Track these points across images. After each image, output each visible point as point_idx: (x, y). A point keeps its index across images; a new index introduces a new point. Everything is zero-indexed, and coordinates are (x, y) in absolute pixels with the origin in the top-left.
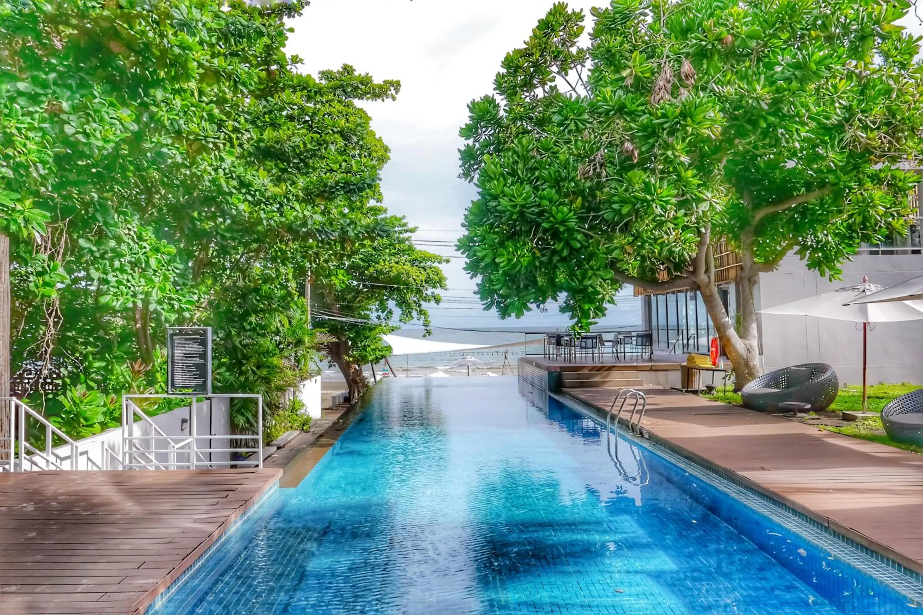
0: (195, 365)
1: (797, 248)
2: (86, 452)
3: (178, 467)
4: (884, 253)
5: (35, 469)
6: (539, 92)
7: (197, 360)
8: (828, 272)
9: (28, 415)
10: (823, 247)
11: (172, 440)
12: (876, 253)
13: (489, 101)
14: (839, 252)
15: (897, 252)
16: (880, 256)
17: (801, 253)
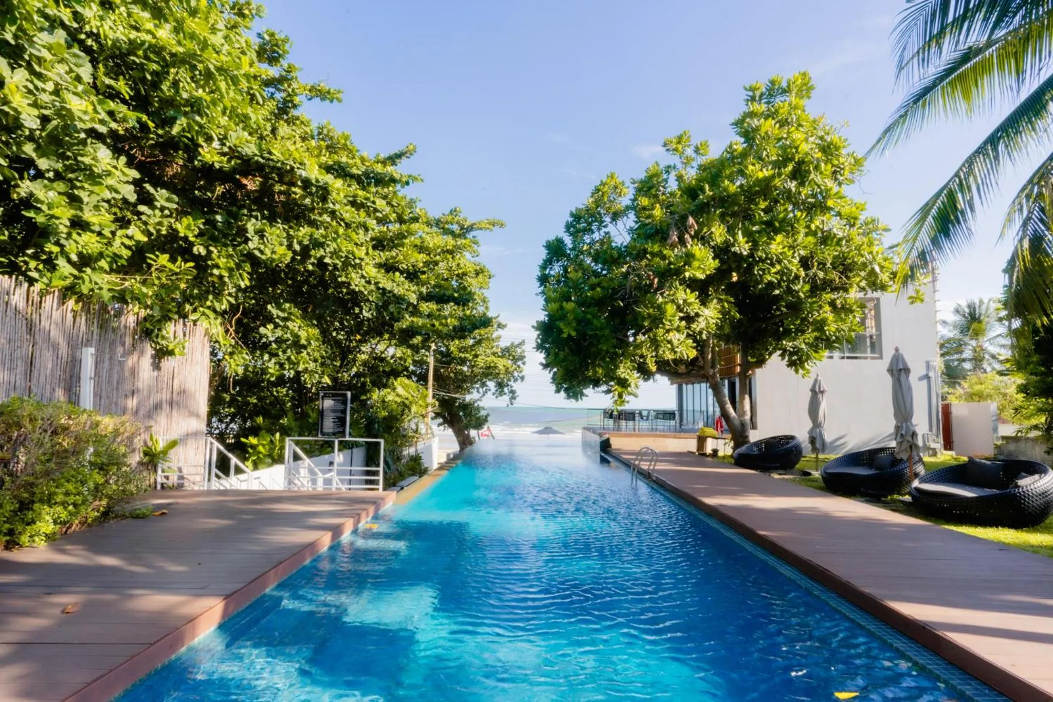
0: (338, 418)
1: (779, 352)
2: (259, 478)
3: (324, 489)
4: (848, 358)
5: (222, 488)
6: (596, 236)
7: (340, 415)
8: (801, 371)
9: (218, 450)
10: (797, 351)
11: (320, 470)
12: (843, 358)
13: (560, 241)
14: (808, 357)
15: (860, 358)
16: (845, 360)
17: (782, 356)
